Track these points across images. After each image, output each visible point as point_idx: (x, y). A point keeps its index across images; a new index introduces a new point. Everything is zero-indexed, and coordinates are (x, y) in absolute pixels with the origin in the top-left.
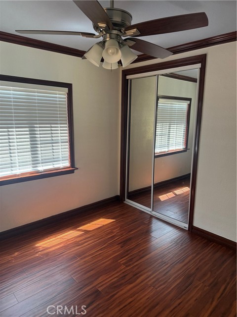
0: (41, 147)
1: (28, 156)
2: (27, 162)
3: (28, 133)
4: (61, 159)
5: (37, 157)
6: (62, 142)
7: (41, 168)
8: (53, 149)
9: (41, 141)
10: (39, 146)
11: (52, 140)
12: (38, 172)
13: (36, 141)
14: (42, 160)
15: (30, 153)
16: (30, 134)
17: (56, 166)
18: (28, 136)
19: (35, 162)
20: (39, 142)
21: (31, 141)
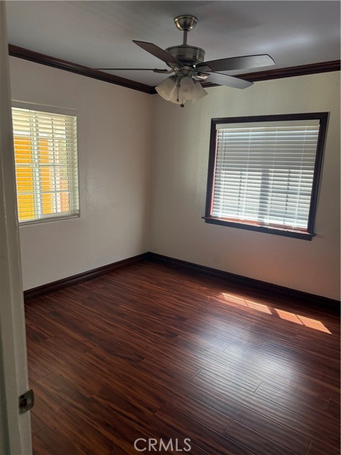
0: (272, 196)
1: (256, 204)
2: (253, 209)
3: (260, 177)
4: (296, 216)
5: (266, 207)
6: (301, 194)
7: (268, 221)
8: (287, 201)
9: (273, 188)
10: (270, 194)
11: (288, 189)
12: (263, 224)
13: (268, 188)
14: (271, 211)
15: (258, 200)
16: (262, 179)
17: (287, 224)
18: (260, 181)
19: (262, 211)
20: (271, 190)
21: (262, 187)
